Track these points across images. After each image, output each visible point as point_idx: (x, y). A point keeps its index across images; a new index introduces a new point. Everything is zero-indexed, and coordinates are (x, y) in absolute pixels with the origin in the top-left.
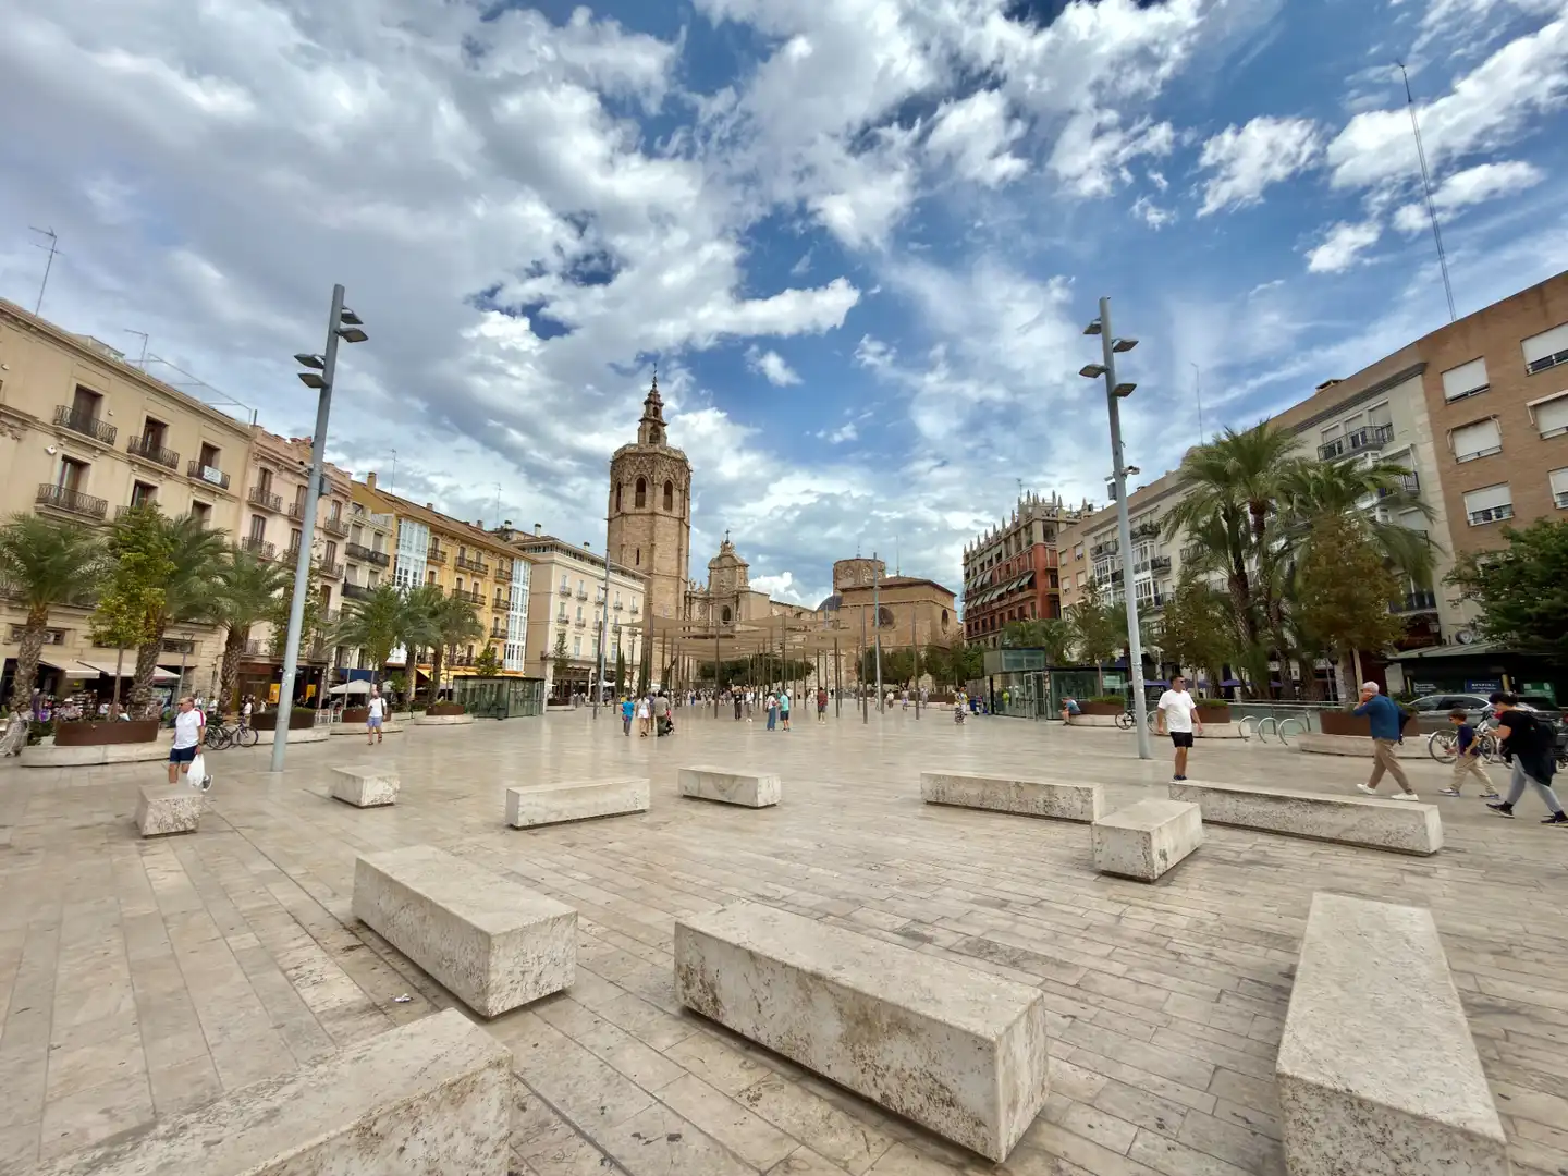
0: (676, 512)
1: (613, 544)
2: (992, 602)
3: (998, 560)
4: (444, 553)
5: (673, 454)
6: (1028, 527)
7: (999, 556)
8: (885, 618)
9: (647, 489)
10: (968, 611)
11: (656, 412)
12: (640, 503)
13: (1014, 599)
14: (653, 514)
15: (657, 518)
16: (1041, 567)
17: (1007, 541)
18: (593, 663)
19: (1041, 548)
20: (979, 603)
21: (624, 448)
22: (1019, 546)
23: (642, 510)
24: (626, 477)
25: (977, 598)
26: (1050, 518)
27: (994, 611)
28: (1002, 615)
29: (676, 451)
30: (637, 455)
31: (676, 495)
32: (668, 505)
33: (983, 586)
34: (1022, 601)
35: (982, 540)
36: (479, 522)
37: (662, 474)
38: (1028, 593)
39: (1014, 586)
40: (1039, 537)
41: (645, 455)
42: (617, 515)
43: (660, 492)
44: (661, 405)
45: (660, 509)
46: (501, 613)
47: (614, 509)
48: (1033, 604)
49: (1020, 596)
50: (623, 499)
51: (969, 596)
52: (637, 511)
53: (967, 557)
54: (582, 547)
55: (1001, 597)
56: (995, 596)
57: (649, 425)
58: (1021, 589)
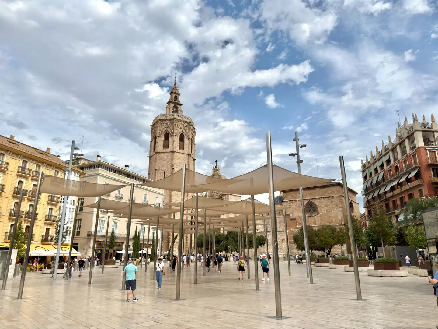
0: (187, 150)
1: (152, 170)
2: (385, 193)
3: (388, 164)
4: (8, 164)
5: (184, 119)
6: (411, 137)
7: (388, 161)
8: (311, 208)
9: (170, 139)
10: (368, 202)
11: (176, 98)
12: (166, 146)
13: (404, 188)
14: (173, 152)
15: (175, 154)
16: (424, 164)
17: (394, 150)
18: (123, 238)
19: (422, 150)
20: (376, 194)
21: (158, 117)
22: (404, 152)
23: (167, 150)
24: (158, 132)
25: (374, 192)
26: (427, 129)
27: (388, 199)
28: (394, 202)
29: (186, 118)
30: (165, 120)
31: (186, 141)
32: (182, 147)
33: (378, 183)
34: (410, 189)
35: (375, 153)
36: (48, 149)
37: (178, 130)
38: (417, 182)
39: (403, 179)
40: (420, 142)
41: (169, 120)
42: (153, 154)
43: (177, 140)
44: (179, 94)
45: (177, 149)
46: (55, 205)
47: (153, 151)
48: (421, 191)
49: (409, 185)
50: (157, 145)
51: (367, 191)
52: (164, 151)
53: (364, 166)
54: (124, 168)
55: (393, 189)
56: (388, 188)
57: (172, 105)
58: (408, 181)
